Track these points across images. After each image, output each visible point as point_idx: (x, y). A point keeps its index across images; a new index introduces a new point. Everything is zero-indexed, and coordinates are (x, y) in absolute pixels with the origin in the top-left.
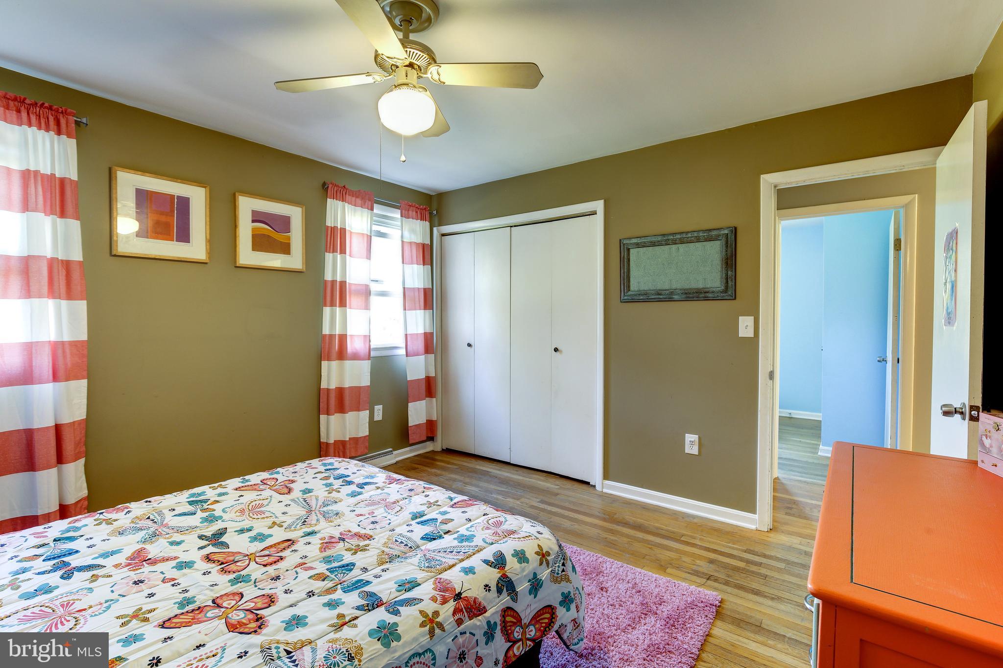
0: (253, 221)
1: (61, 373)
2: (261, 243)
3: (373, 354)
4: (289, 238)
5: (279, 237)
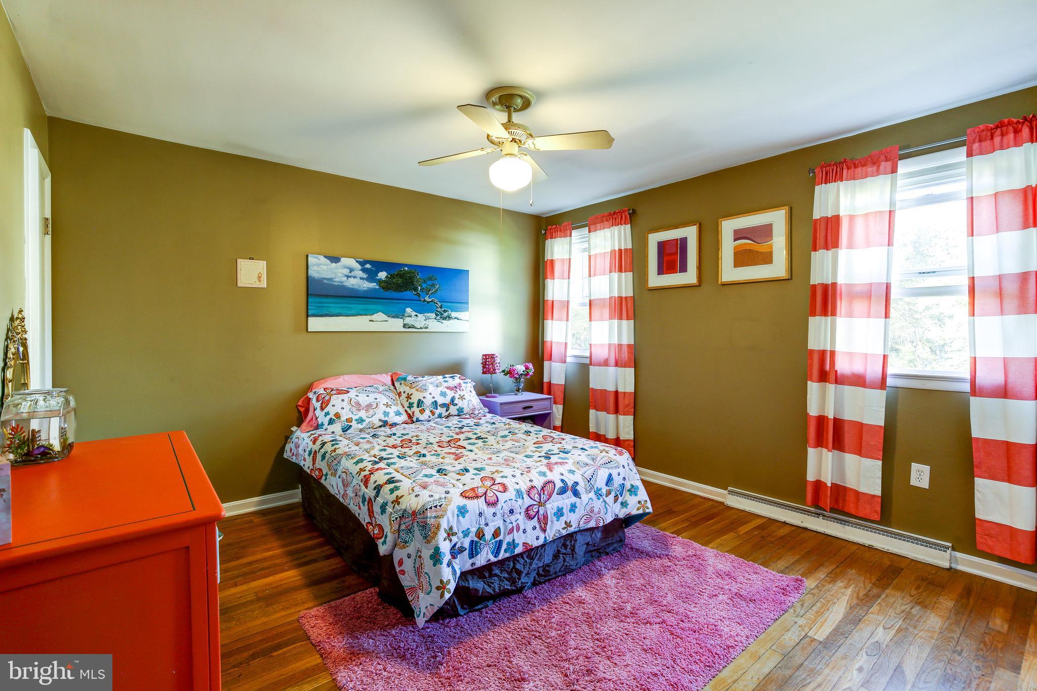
0: (735, 240)
1: (619, 363)
2: (742, 258)
3: (890, 382)
4: (771, 247)
5: (762, 248)
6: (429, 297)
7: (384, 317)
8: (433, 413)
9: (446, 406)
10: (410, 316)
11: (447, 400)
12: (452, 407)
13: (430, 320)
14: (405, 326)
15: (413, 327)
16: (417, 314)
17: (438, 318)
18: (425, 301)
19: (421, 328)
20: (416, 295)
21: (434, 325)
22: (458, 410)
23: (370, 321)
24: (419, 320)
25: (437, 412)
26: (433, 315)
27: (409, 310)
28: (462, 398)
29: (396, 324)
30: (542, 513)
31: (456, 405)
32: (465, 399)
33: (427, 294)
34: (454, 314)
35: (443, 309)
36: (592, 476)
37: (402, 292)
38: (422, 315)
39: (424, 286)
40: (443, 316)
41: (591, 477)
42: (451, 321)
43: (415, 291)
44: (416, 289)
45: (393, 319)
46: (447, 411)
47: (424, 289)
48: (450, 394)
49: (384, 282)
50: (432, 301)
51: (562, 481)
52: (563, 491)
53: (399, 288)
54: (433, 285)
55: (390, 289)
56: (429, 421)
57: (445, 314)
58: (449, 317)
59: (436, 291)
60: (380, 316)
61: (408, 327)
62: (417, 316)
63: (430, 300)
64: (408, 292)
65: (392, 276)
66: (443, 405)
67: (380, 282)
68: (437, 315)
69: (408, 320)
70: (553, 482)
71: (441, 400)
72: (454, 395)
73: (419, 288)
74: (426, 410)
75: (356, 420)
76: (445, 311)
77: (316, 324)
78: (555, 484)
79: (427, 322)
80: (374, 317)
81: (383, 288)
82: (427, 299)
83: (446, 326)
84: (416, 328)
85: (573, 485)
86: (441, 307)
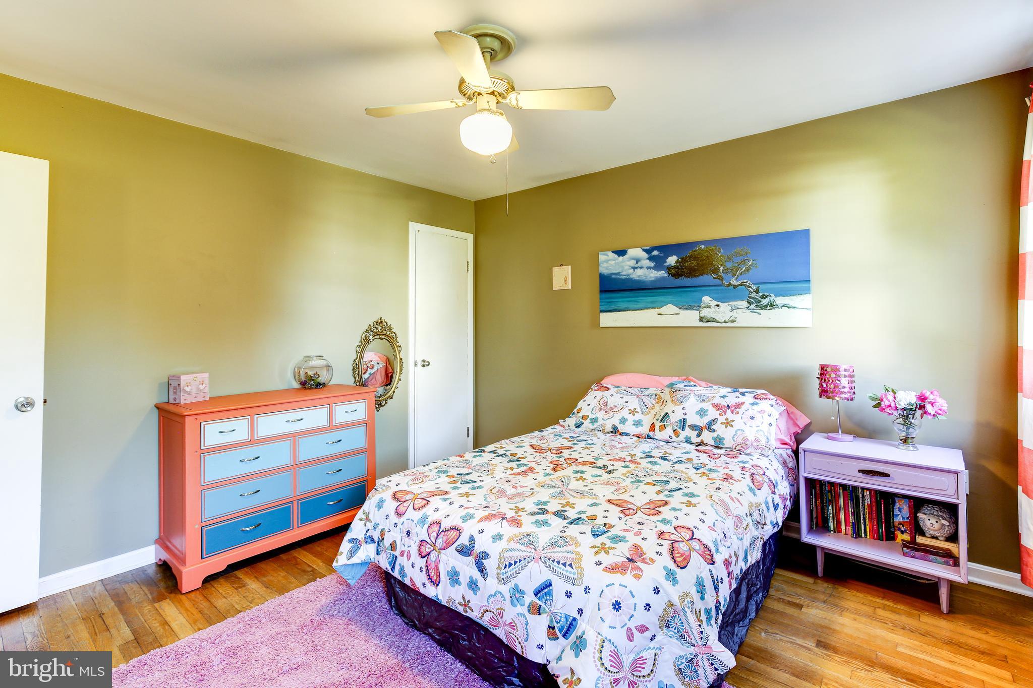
6: (737, 279)
7: (675, 309)
8: (677, 435)
9: (699, 430)
10: (709, 307)
11: (702, 422)
12: (705, 433)
13: (739, 311)
14: (701, 320)
15: (714, 320)
16: (719, 303)
17: (752, 306)
18: (730, 285)
19: (725, 322)
20: (717, 278)
21: (745, 316)
22: (715, 439)
23: (659, 314)
24: (722, 312)
25: (683, 434)
26: (744, 304)
27: (706, 299)
28: (728, 423)
29: (689, 318)
30: (434, 560)
31: (714, 431)
32: (732, 426)
33: (734, 275)
34: (780, 301)
35: (761, 294)
36: (516, 562)
37: (698, 276)
38: (726, 304)
39: (729, 265)
40: (758, 303)
41: (513, 562)
42: (776, 311)
43: (714, 273)
44: (716, 271)
45: (686, 311)
46: (698, 436)
47: (728, 269)
48: (713, 414)
49: (674, 267)
50: (741, 285)
51: (472, 539)
52: (465, 551)
53: (692, 272)
54: (744, 262)
55: (681, 275)
56: (668, 442)
57: (765, 302)
58: (772, 305)
59: (748, 270)
60: (670, 308)
61: (705, 321)
62: (718, 306)
63: (739, 283)
64: (705, 276)
65: (684, 260)
66: (693, 427)
67: (669, 268)
68: (750, 303)
69: (705, 312)
70: (460, 533)
71: (693, 419)
72: (717, 416)
73: (721, 269)
74: (667, 428)
75: (591, 419)
76: (764, 297)
77: (607, 320)
78: (460, 536)
79: (735, 314)
80: (663, 310)
81: (673, 275)
82: (734, 282)
83: (767, 318)
84: (717, 322)
85: (480, 553)
86: (757, 292)
